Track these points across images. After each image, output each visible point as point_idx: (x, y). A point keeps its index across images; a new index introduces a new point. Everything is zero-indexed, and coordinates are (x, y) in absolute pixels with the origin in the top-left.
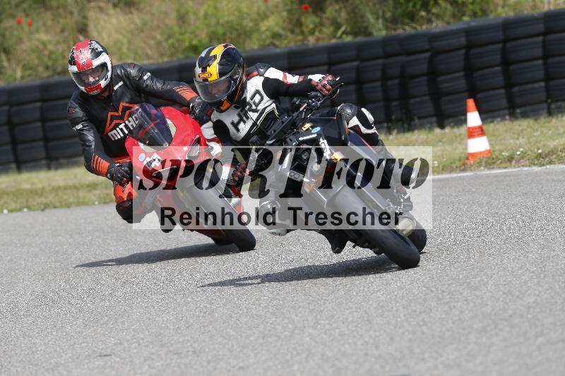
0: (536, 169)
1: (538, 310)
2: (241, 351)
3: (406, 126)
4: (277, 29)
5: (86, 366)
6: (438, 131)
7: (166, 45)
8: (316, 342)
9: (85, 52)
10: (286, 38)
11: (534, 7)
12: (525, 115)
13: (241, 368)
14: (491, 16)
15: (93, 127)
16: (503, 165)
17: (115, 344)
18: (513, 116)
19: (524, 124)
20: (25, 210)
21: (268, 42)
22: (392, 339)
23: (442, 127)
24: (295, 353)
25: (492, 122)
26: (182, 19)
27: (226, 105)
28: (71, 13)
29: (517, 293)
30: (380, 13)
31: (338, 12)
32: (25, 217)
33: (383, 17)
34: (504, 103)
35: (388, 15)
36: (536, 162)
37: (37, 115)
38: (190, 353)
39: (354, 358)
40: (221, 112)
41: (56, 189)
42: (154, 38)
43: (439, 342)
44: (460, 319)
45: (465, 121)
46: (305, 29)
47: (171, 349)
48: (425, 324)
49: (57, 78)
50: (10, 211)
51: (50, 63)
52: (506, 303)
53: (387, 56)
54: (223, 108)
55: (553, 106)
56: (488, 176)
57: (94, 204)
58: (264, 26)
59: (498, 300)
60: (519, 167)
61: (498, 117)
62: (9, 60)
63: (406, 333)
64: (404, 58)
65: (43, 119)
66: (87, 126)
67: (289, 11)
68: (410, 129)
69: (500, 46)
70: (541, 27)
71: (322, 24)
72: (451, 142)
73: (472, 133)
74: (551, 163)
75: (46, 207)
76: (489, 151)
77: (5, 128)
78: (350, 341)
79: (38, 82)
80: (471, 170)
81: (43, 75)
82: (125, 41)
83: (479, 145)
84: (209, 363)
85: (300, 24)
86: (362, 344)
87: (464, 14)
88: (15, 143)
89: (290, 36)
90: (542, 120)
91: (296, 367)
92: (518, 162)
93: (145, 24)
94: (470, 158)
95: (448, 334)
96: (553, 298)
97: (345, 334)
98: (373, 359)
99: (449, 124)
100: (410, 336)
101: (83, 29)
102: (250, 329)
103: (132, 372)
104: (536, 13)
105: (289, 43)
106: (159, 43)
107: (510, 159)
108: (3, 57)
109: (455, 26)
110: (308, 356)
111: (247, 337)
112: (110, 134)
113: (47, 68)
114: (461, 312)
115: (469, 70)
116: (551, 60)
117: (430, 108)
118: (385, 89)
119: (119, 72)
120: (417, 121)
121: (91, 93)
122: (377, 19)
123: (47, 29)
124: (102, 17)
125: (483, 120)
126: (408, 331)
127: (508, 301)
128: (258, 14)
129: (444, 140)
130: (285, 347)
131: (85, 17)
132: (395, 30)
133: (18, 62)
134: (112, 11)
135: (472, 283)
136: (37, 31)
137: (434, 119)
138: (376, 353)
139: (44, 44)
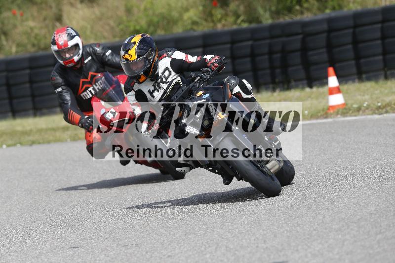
0: (377, 117)
1: (378, 215)
2: (169, 244)
3: (286, 86)
4: (195, 18)
5: (61, 255)
6: (308, 90)
7: (117, 30)
8: (223, 238)
9: (63, 36)
10: (202, 24)
11: (375, 3)
12: (369, 79)
13: (169, 256)
14: (345, 10)
15: (70, 90)
16: (353, 114)
17: (82, 239)
18: (361, 79)
19: (368, 85)
20: (18, 145)
21: (189, 27)
22: (275, 236)
23: (311, 87)
24: (207, 246)
25: (346, 83)
26: (129, 11)
27: (143, 78)
28: (51, 7)
29: (363, 204)
30: (268, 7)
31: (238, 6)
32: (18, 150)
33: (270, 10)
34: (354, 70)
35: (273, 8)
36: (377, 112)
37: (27, 79)
38: (134, 245)
39: (249, 249)
40: (140, 83)
41: (40, 131)
42: (109, 25)
43: (308, 238)
44: (323, 222)
45: (327, 83)
46: (215, 18)
47: (120, 243)
48: (299, 225)
49: (41, 53)
50: (8, 146)
51: (36, 42)
52: (356, 211)
53: (272, 37)
54: (141, 81)
55: (388, 73)
56: (343, 122)
57: (66, 141)
58: (186, 16)
59: (349, 208)
60: (365, 115)
61: (350, 80)
62: (7, 40)
63: (286, 232)
64: (284, 39)
65: (31, 82)
66: (65, 89)
67: (204, 6)
68: (289, 88)
69: (351, 30)
70: (379, 17)
71: (227, 15)
72: (317, 98)
73: (332, 91)
74: (387, 112)
75: (33, 143)
76: (344, 104)
77: (4, 88)
78: (246, 237)
79: (28, 55)
80: (331, 118)
81: (31, 51)
82: (89, 26)
83: (336, 100)
84: (147, 252)
85: (211, 15)
86: (255, 240)
87: (326, 8)
88: (11, 98)
89: (204, 23)
90: (381, 82)
91: (208, 256)
92: (364, 111)
93: (102, 14)
94: (331, 109)
95: (314, 232)
96: (388, 207)
97: (243, 232)
98: (262, 250)
99: (316, 85)
100: (288, 234)
101: (59, 18)
102: (176, 228)
103: (93, 259)
104: (376, 7)
105: (204, 28)
106: (112, 28)
107: (359, 109)
108: (3, 38)
109: (320, 16)
110: (216, 248)
111: (174, 234)
112: (82, 95)
113: (34, 45)
114: (324, 217)
115: (330, 47)
116: (387, 41)
117: (302, 74)
118: (271, 60)
119: (88, 50)
120: (293, 83)
121: (68, 65)
122: (265, 11)
123: (34, 18)
124: (73, 10)
125: (340, 82)
126: (287, 230)
127: (357, 209)
128: (182, 8)
129: (312, 96)
130: (201, 242)
131: (60, 10)
132: (278, 18)
133: (14, 41)
134: (79, 6)
135: (332, 197)
136: (27, 20)
137: (305, 82)
138: (265, 246)
139: (32, 29)
